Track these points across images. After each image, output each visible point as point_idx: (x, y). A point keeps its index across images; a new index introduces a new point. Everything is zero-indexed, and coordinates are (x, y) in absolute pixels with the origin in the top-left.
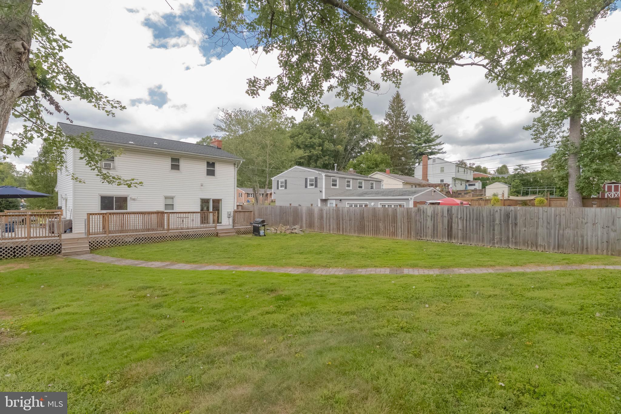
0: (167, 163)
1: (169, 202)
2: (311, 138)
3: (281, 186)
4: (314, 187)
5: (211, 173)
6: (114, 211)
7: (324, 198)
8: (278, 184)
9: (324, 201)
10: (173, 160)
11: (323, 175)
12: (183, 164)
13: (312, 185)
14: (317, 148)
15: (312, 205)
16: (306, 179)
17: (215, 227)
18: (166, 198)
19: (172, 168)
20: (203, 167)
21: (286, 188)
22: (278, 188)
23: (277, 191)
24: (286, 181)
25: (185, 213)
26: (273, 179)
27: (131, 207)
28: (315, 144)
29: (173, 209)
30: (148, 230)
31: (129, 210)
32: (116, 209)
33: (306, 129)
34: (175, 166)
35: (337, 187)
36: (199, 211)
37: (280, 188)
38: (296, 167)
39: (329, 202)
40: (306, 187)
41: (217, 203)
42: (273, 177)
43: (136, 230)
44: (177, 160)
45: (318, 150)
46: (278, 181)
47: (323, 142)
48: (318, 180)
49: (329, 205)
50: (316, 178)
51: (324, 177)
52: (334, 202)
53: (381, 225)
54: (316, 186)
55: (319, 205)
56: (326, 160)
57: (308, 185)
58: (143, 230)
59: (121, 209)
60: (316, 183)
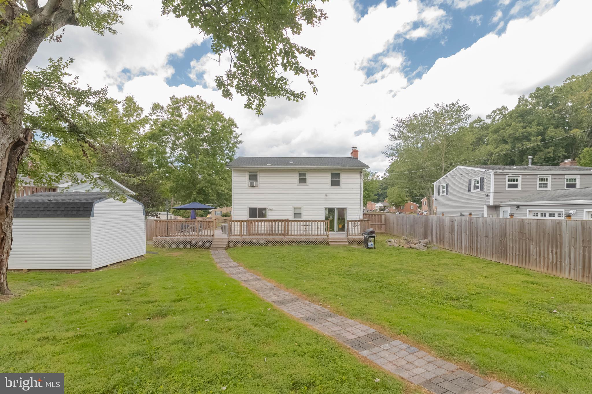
0: (296, 178)
1: (298, 211)
2: (525, 127)
3: (443, 192)
4: (479, 190)
5: (335, 183)
6: (258, 219)
7: (492, 204)
8: (439, 189)
9: (495, 208)
10: (301, 174)
11: (492, 173)
12: (309, 178)
13: (477, 188)
14: (533, 139)
15: (443, 214)
16: (470, 181)
17: (328, 236)
18: (295, 208)
19: (300, 182)
20: (328, 178)
21: (447, 193)
22: (439, 194)
23: (439, 198)
24: (447, 185)
25: (311, 221)
26: (434, 184)
27: (270, 216)
28: (530, 134)
29: (301, 217)
30: (269, 235)
31: (266, 218)
32: (259, 217)
34: (303, 180)
35: (520, 188)
36: (324, 219)
37: (441, 194)
38: (459, 167)
39: (501, 210)
40: (470, 190)
41: (342, 212)
42: (434, 182)
44: (305, 175)
45: (536, 141)
46: (439, 186)
47: (545, 129)
48: (485, 180)
49: (500, 214)
50: (482, 179)
51: (492, 177)
52: (509, 210)
54: (482, 189)
55: (487, 214)
57: (472, 188)
58: (265, 235)
59: (262, 217)
60: (481, 185)
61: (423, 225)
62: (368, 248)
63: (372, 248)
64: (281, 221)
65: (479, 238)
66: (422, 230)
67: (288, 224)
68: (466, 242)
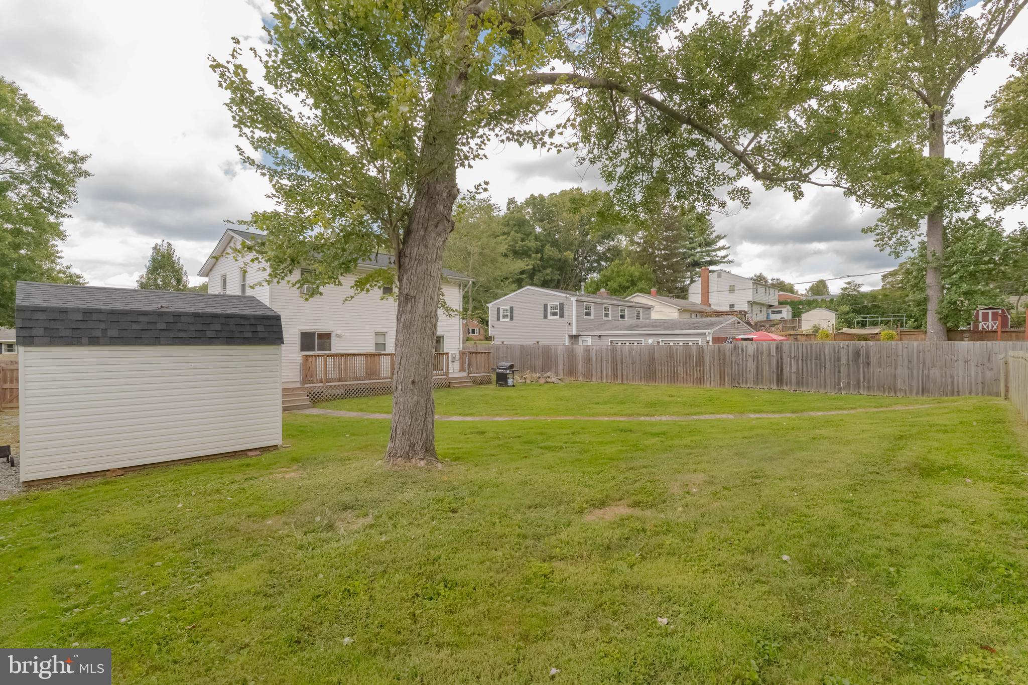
1: (381, 340)
2: (523, 240)
3: (504, 317)
4: (558, 317)
6: (316, 352)
7: (574, 333)
8: (498, 313)
9: (574, 338)
11: (573, 299)
13: (554, 314)
14: (533, 255)
16: (545, 306)
17: (447, 375)
18: (377, 334)
19: (384, 294)
21: (512, 319)
22: (498, 319)
23: (496, 324)
24: (512, 308)
26: (490, 305)
27: (337, 347)
28: (530, 249)
29: (385, 350)
31: (333, 351)
32: (320, 350)
33: (515, 225)
34: (388, 290)
35: (592, 317)
37: (501, 319)
38: (529, 287)
39: (581, 339)
40: (545, 317)
42: (489, 302)
43: (357, 379)
45: (535, 258)
46: (498, 309)
48: (565, 308)
49: (580, 343)
50: (562, 305)
51: (574, 303)
52: (589, 339)
53: (680, 369)
54: (562, 316)
55: (567, 343)
56: (547, 274)
57: (549, 314)
60: (561, 311)
62: (509, 386)
65: (624, 365)
68: (607, 370)
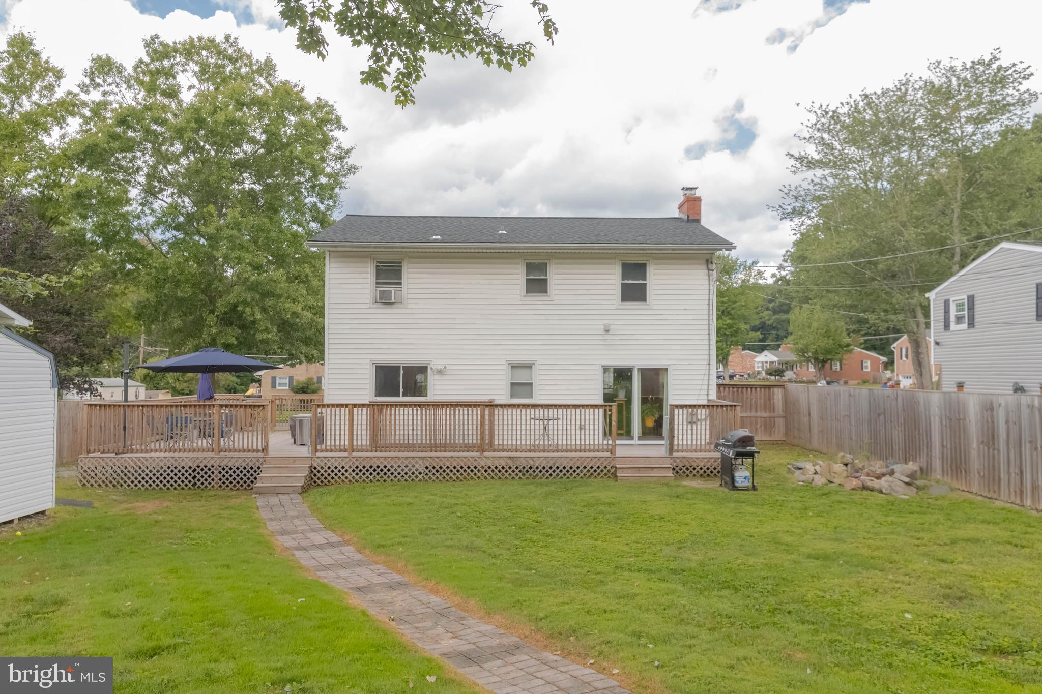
0: (517, 277)
1: (522, 377)
3: (959, 319)
5: (634, 293)
6: (401, 399)
8: (947, 312)
10: (530, 268)
12: (556, 277)
15: (960, 386)
16: (1039, 287)
17: (612, 451)
18: (514, 367)
19: (528, 291)
20: (611, 279)
21: (971, 324)
22: (947, 326)
23: (945, 337)
24: (971, 299)
25: (560, 406)
26: (931, 295)
27: (437, 390)
29: (531, 396)
30: (434, 447)
32: (404, 395)
34: (537, 285)
36: (600, 401)
37: (953, 326)
38: (1005, 244)
40: (1039, 315)
41: (654, 381)
42: (930, 289)
44: (543, 268)
46: (947, 303)
58: (422, 448)
59: (414, 395)
61: (901, 420)
62: (734, 488)
63: (746, 489)
64: (470, 406)
66: (898, 435)
67: (491, 415)
